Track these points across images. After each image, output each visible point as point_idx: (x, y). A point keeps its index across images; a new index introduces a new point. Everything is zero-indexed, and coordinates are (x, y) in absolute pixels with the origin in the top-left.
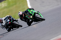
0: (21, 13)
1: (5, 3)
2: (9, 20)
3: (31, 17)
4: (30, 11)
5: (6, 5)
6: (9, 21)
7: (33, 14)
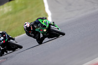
0: (28, 25)
1: (9, 5)
2: (2, 38)
3: (45, 30)
4: (42, 22)
5: (10, 10)
6: (3, 40)
7: (47, 26)
